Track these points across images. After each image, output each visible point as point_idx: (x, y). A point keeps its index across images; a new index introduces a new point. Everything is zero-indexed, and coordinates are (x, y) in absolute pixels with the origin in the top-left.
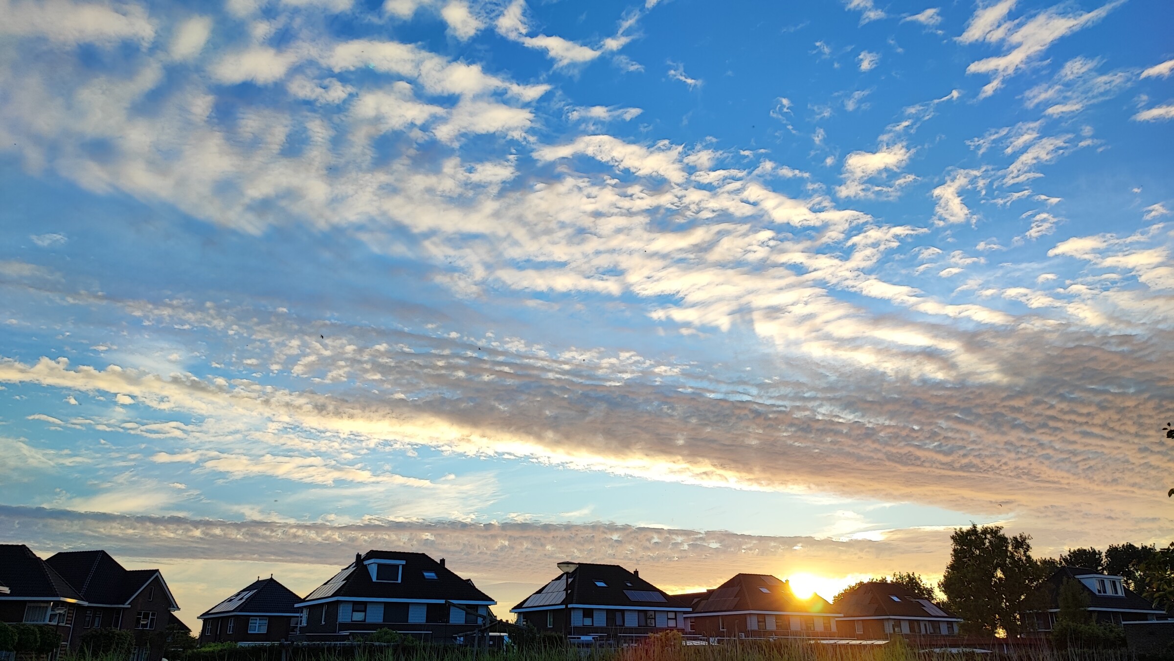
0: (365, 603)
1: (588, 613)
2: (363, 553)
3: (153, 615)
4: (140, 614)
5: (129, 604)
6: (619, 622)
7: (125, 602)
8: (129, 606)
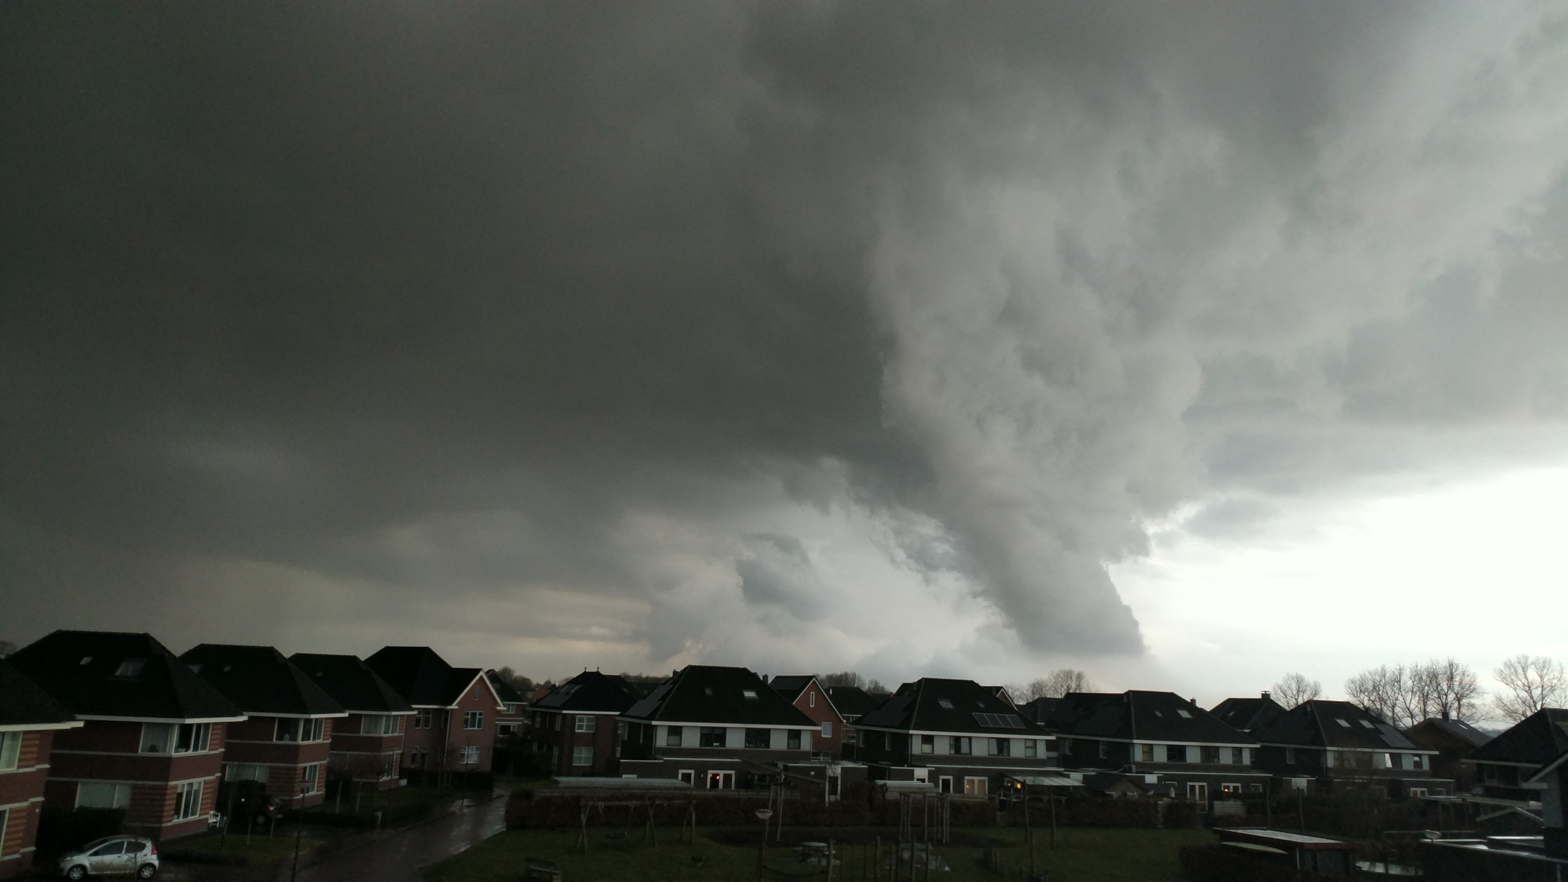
0: (681, 727)
1: (928, 740)
2: (679, 670)
3: (480, 714)
4: (468, 714)
5: (456, 705)
6: (965, 749)
7: (453, 704)
8: (457, 707)
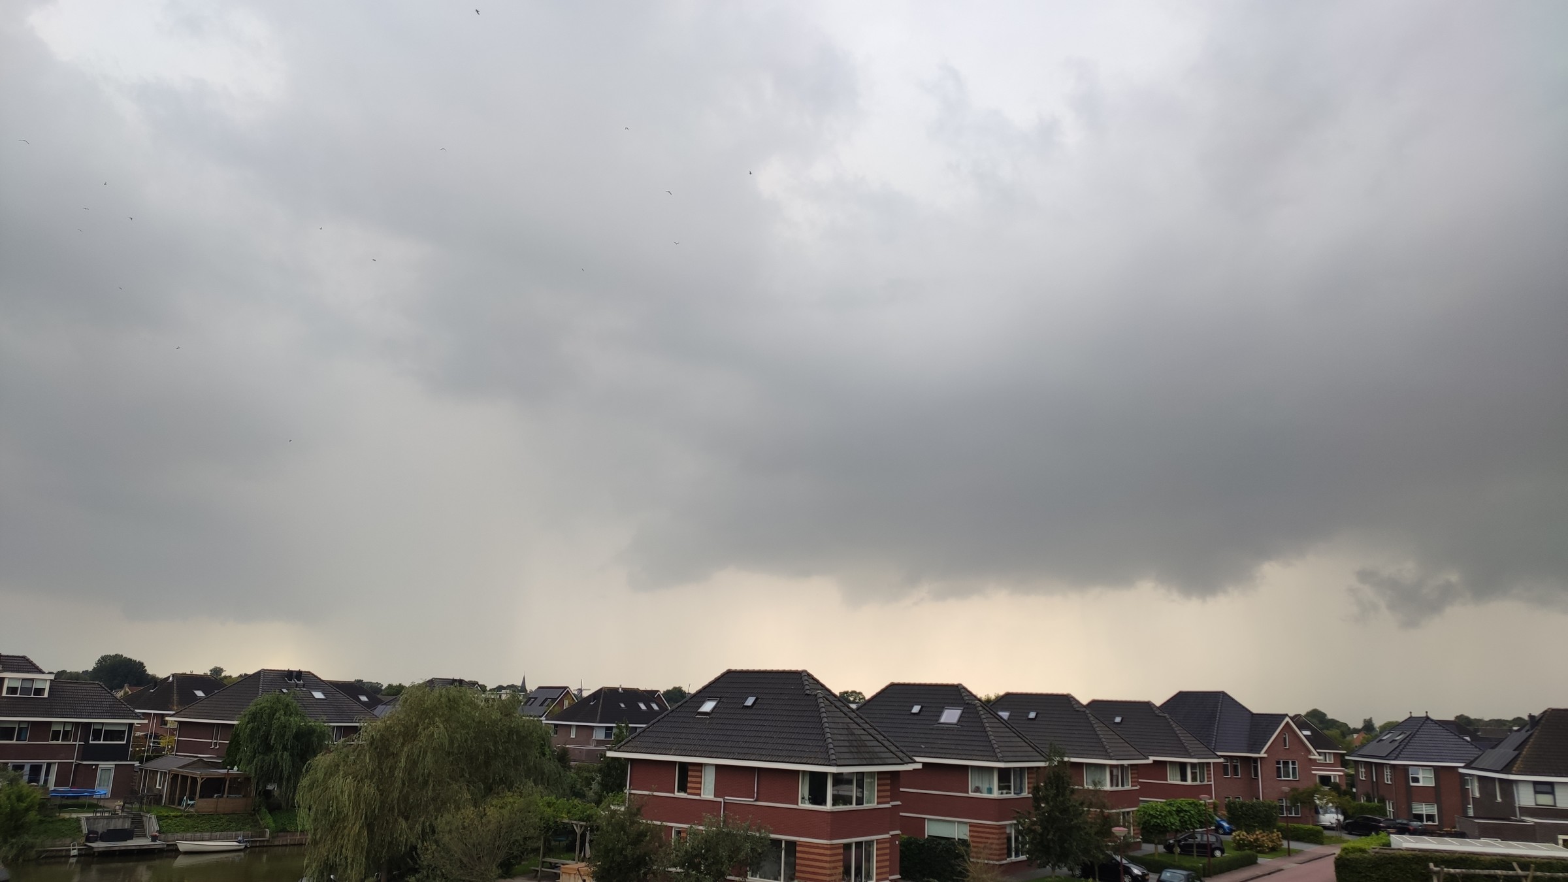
0: (1551, 784)
3: (1293, 763)
4: (1278, 763)
5: (1265, 753)
7: (1261, 751)
